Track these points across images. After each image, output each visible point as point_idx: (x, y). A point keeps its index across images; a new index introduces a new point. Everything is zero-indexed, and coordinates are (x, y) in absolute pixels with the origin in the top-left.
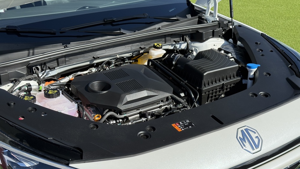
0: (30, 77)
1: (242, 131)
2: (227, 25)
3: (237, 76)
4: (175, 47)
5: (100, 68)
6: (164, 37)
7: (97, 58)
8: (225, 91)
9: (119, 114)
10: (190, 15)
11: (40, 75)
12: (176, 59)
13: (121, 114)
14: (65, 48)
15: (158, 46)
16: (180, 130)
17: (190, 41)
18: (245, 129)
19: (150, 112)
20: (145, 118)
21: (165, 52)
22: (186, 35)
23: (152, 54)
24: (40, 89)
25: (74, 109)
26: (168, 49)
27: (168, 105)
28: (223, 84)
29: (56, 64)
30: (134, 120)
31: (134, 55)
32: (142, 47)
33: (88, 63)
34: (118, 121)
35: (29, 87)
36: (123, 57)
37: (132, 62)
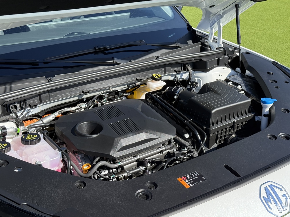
0: (5, 117)
1: (266, 188)
2: (233, 52)
3: (250, 112)
4: (175, 77)
5: (91, 103)
6: (164, 66)
7: (86, 92)
8: (236, 130)
9: (112, 163)
10: (191, 41)
11: (19, 115)
12: (178, 93)
13: (115, 163)
14: (48, 81)
15: (157, 77)
16: (187, 187)
17: (192, 71)
18: (269, 186)
19: (149, 159)
20: (144, 166)
21: (164, 84)
22: (188, 64)
23: (150, 87)
24: (18, 132)
25: (57, 158)
26: (167, 80)
27: (171, 149)
28: (234, 122)
29: (37, 101)
30: (131, 169)
31: (129, 88)
32: (139, 78)
33: (77, 98)
34: (111, 171)
35: (3, 131)
36: (117, 91)
37: (128, 95)
